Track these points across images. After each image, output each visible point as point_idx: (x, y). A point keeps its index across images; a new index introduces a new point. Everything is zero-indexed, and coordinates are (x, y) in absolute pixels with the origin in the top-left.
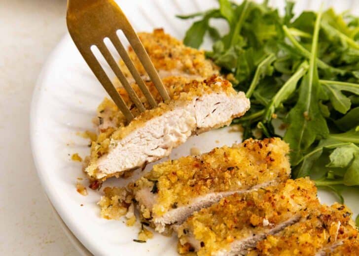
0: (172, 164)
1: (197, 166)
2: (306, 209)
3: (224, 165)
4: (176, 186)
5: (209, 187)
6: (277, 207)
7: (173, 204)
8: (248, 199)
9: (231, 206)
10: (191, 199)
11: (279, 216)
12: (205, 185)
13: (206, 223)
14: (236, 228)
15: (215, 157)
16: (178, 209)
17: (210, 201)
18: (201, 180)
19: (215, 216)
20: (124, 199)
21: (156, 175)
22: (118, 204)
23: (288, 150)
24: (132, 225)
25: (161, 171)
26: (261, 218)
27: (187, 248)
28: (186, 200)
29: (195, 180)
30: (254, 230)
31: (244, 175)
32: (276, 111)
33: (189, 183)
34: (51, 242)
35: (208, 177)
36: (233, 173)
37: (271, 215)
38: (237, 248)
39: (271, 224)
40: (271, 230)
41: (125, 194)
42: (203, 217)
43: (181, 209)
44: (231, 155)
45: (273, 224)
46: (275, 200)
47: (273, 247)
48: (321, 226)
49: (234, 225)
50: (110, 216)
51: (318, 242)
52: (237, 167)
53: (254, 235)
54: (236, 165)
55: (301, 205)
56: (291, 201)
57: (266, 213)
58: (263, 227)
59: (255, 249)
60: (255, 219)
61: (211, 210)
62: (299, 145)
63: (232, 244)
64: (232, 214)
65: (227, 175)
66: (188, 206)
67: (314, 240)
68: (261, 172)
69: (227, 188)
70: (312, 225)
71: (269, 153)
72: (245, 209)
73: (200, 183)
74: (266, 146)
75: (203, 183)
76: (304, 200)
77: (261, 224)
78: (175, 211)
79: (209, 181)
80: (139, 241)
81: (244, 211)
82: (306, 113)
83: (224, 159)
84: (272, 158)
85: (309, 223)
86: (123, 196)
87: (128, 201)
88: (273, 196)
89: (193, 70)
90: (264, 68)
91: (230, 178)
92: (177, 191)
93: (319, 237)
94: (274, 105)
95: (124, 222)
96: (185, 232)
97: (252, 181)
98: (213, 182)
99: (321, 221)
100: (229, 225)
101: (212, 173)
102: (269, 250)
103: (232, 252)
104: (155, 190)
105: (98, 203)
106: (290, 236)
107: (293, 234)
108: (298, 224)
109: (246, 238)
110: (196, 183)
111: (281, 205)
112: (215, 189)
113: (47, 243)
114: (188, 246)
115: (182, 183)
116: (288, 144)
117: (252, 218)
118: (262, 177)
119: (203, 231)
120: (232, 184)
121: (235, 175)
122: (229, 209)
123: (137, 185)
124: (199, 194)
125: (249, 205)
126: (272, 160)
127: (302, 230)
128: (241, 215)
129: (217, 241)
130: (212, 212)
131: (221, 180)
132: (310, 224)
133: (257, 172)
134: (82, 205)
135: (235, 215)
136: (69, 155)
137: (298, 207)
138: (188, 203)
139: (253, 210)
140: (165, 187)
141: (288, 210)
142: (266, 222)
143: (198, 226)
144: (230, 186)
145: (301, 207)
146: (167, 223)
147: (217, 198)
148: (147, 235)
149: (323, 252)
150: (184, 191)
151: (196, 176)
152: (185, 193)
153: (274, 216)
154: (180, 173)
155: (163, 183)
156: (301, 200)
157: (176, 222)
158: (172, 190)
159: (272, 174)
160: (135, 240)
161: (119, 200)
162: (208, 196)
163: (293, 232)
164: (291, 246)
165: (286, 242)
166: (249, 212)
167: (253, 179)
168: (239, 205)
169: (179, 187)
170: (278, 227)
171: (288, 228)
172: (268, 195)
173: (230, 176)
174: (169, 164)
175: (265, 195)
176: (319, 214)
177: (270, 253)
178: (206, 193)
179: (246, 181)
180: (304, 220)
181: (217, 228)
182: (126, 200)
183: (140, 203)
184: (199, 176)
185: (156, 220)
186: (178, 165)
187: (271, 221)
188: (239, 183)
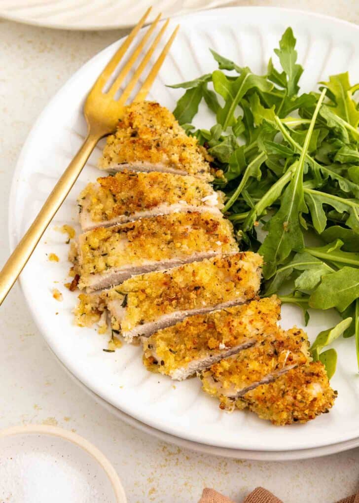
0: (143, 280)
1: (165, 284)
2: (263, 334)
3: (191, 284)
4: (144, 304)
5: (174, 307)
6: (234, 333)
7: (139, 321)
8: (210, 320)
9: (192, 328)
10: (157, 317)
11: (235, 341)
12: (171, 305)
13: (169, 342)
14: (194, 348)
15: (184, 275)
16: (144, 325)
17: (176, 318)
18: (167, 300)
19: (177, 335)
20: (97, 306)
21: (127, 289)
22: (91, 312)
23: (261, 263)
24: (104, 333)
25: (132, 286)
26: (218, 342)
27: (151, 361)
28: (153, 318)
29: (162, 299)
30: (211, 352)
31: (208, 295)
32: (258, 219)
33: (155, 302)
34: (31, 335)
35: (174, 297)
36: (199, 293)
37: (228, 340)
38: (196, 366)
39: (226, 348)
40: (227, 352)
41: (98, 301)
42: (166, 336)
43: (147, 326)
44: (199, 275)
45: (229, 347)
46: (233, 326)
47: (225, 371)
48: (272, 353)
49: (193, 346)
50: (83, 324)
51: (264, 370)
52: (203, 287)
53: (211, 356)
54: (202, 285)
55: (258, 330)
56: (249, 327)
57: (224, 337)
58: (219, 350)
59: (209, 370)
60: (212, 343)
61: (175, 328)
62: (275, 257)
63: (190, 363)
64: (192, 335)
65: (193, 295)
66: (155, 323)
67: (262, 367)
68: (227, 290)
69: (192, 307)
70: (264, 352)
71: (239, 270)
72: (205, 331)
73: (166, 303)
74: (236, 264)
75: (168, 303)
76: (263, 325)
77: (217, 348)
78: (141, 327)
79: (174, 302)
80: (108, 351)
81: (204, 333)
82: (286, 224)
83: (192, 278)
84: (240, 277)
85: (261, 348)
86: (96, 303)
87: (101, 309)
88: (233, 321)
89: (179, 165)
90: (253, 169)
91: (196, 299)
92: (144, 309)
93: (267, 365)
94: (256, 213)
95: (96, 330)
96: (149, 346)
97: (217, 300)
98: (178, 303)
99: (274, 346)
100: (188, 347)
101: (178, 293)
102: (220, 373)
103: (190, 369)
104: (125, 305)
105: (72, 311)
106: (242, 361)
107: (245, 360)
108: (252, 349)
109: (203, 359)
110: (162, 303)
111: (238, 331)
112: (181, 308)
113: (27, 335)
114: (152, 359)
115: (149, 301)
116: (263, 257)
117: (209, 342)
118: (228, 297)
119: (164, 351)
120: (197, 303)
121: (201, 295)
122: (190, 330)
123: (109, 295)
124: (165, 313)
125: (209, 327)
126: (240, 279)
127: (254, 355)
128: (201, 336)
129: (176, 360)
130: (174, 331)
131: (187, 301)
132: (262, 351)
133: (224, 291)
134: (57, 314)
135: (196, 336)
136: (47, 255)
137: (256, 332)
138: (154, 321)
139: (212, 333)
140: (134, 305)
141: (245, 336)
142: (222, 346)
143: (161, 346)
144: (194, 306)
145: (257, 332)
146: (135, 336)
147: (182, 315)
148: (116, 345)
149: (271, 376)
150: (150, 310)
151: (164, 294)
152: (151, 312)
153: (231, 340)
154: (148, 291)
155: (132, 300)
156: (259, 324)
157: (143, 335)
158: (139, 309)
159: (238, 293)
160: (104, 350)
161: (92, 308)
162: (173, 314)
163: (246, 357)
164: (240, 372)
165: (237, 367)
166: (208, 335)
167: (219, 299)
168: (200, 327)
169: (146, 305)
170: (235, 349)
171: (243, 353)
172: (229, 319)
173: (195, 297)
174: (140, 280)
175: (226, 317)
176: (273, 339)
177: (222, 376)
178: (172, 312)
179: (211, 301)
180: (258, 345)
181: (177, 348)
182: (99, 307)
183: (111, 312)
184: (166, 294)
185: (124, 333)
186: (147, 282)
187: (227, 344)
188: (204, 303)
